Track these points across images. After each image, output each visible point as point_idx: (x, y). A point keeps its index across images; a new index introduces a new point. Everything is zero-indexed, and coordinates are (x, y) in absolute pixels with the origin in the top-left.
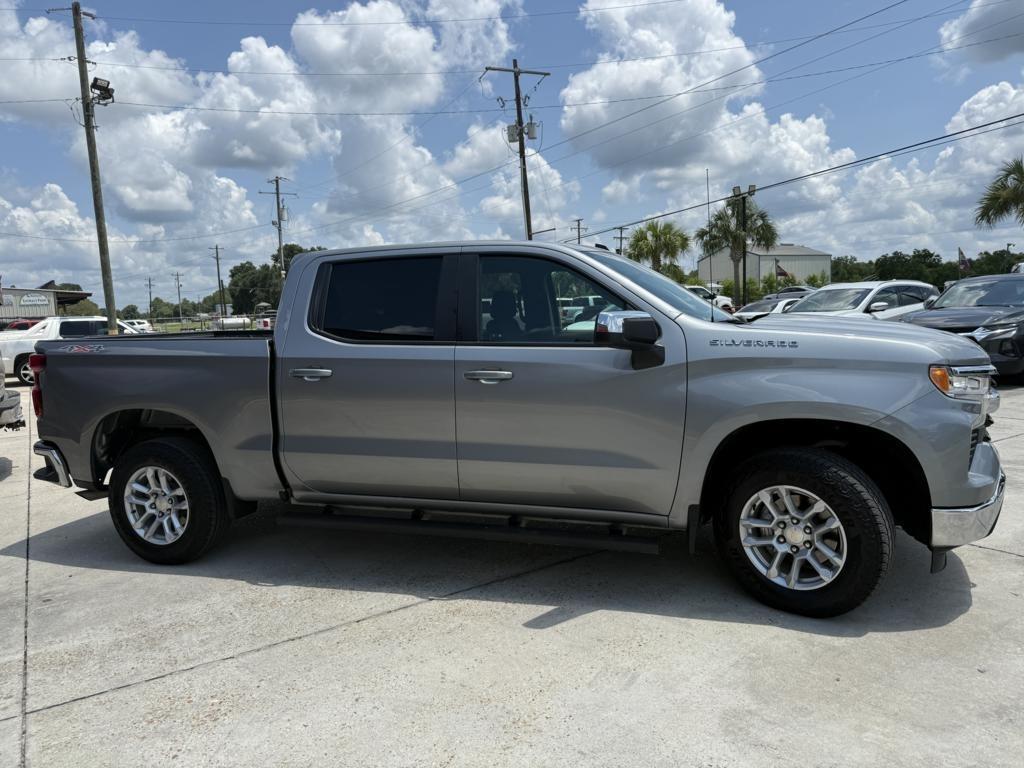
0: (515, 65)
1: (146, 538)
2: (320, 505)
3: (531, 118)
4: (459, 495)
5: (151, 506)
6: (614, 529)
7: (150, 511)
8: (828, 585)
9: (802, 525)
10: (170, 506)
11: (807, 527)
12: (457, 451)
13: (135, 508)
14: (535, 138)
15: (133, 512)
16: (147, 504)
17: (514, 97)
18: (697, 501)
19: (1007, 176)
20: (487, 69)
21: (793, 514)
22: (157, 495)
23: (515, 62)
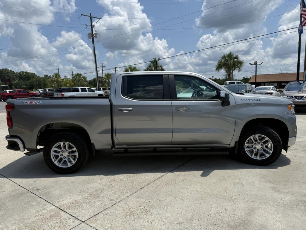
0: (91, 15)
1: (60, 166)
2: (123, 149)
3: (96, 31)
4: (171, 143)
5: (61, 155)
6: (212, 149)
7: (60, 157)
8: (268, 157)
9: (260, 144)
10: (68, 155)
11: (261, 144)
12: (172, 131)
13: (54, 156)
14: (97, 38)
15: (53, 158)
16: (59, 155)
17: (90, 25)
18: (238, 140)
19: (222, 59)
20: (82, 15)
21: (259, 141)
22: (63, 151)
23: (90, 14)
